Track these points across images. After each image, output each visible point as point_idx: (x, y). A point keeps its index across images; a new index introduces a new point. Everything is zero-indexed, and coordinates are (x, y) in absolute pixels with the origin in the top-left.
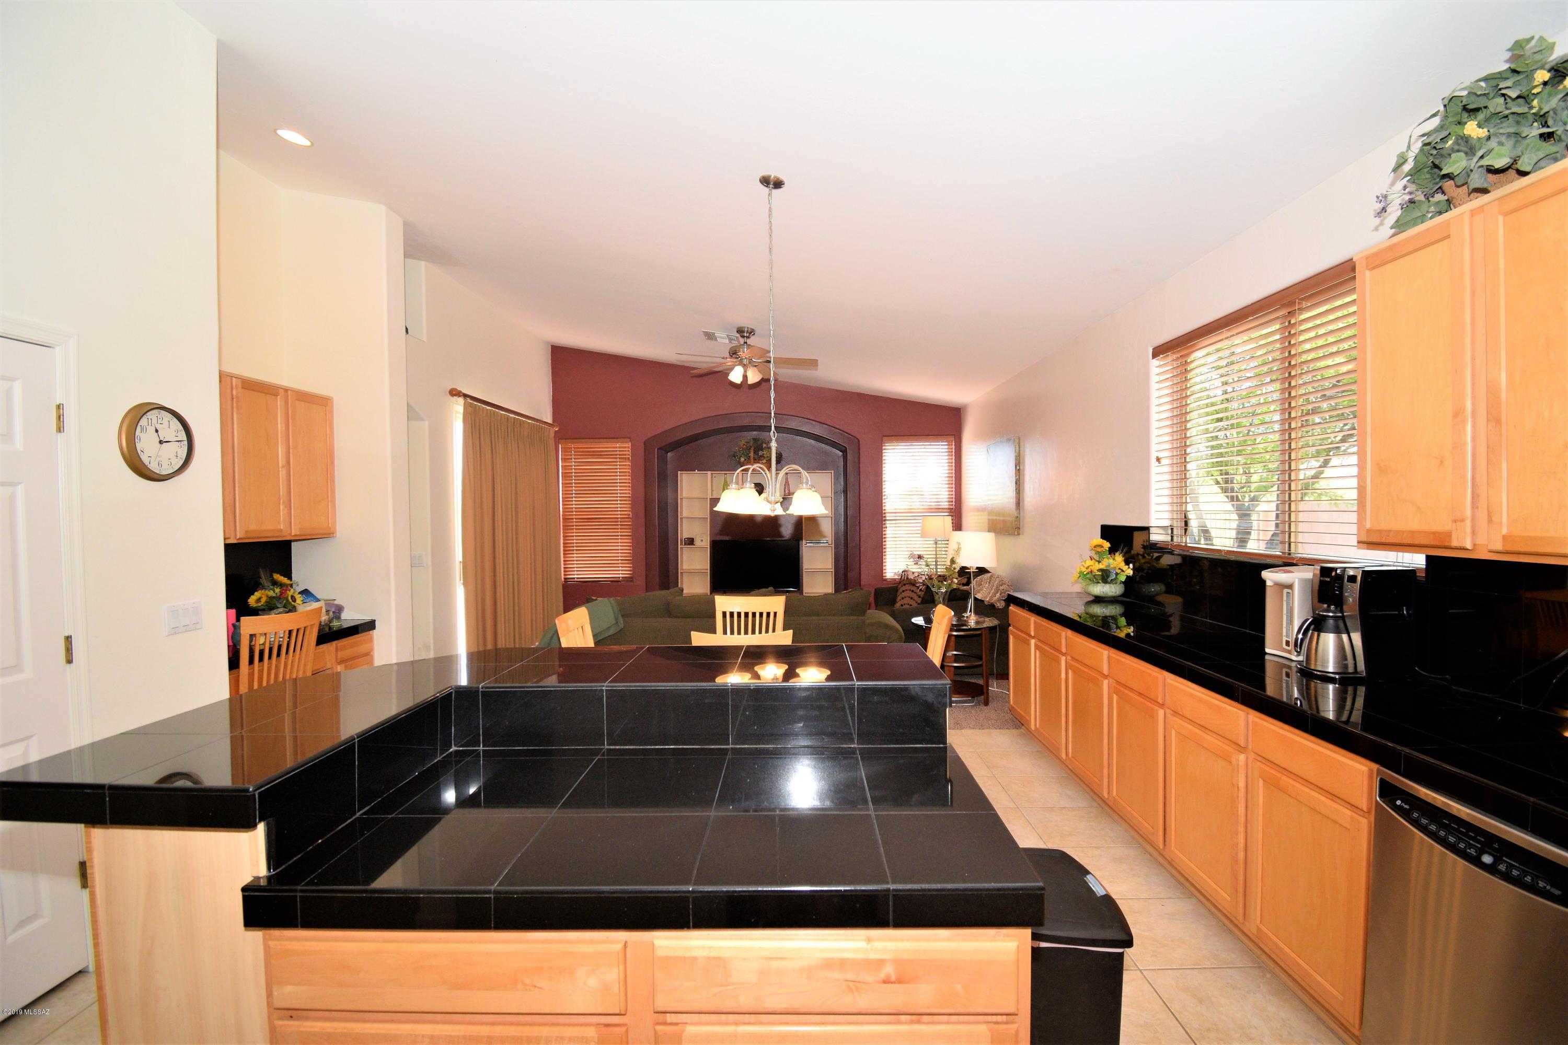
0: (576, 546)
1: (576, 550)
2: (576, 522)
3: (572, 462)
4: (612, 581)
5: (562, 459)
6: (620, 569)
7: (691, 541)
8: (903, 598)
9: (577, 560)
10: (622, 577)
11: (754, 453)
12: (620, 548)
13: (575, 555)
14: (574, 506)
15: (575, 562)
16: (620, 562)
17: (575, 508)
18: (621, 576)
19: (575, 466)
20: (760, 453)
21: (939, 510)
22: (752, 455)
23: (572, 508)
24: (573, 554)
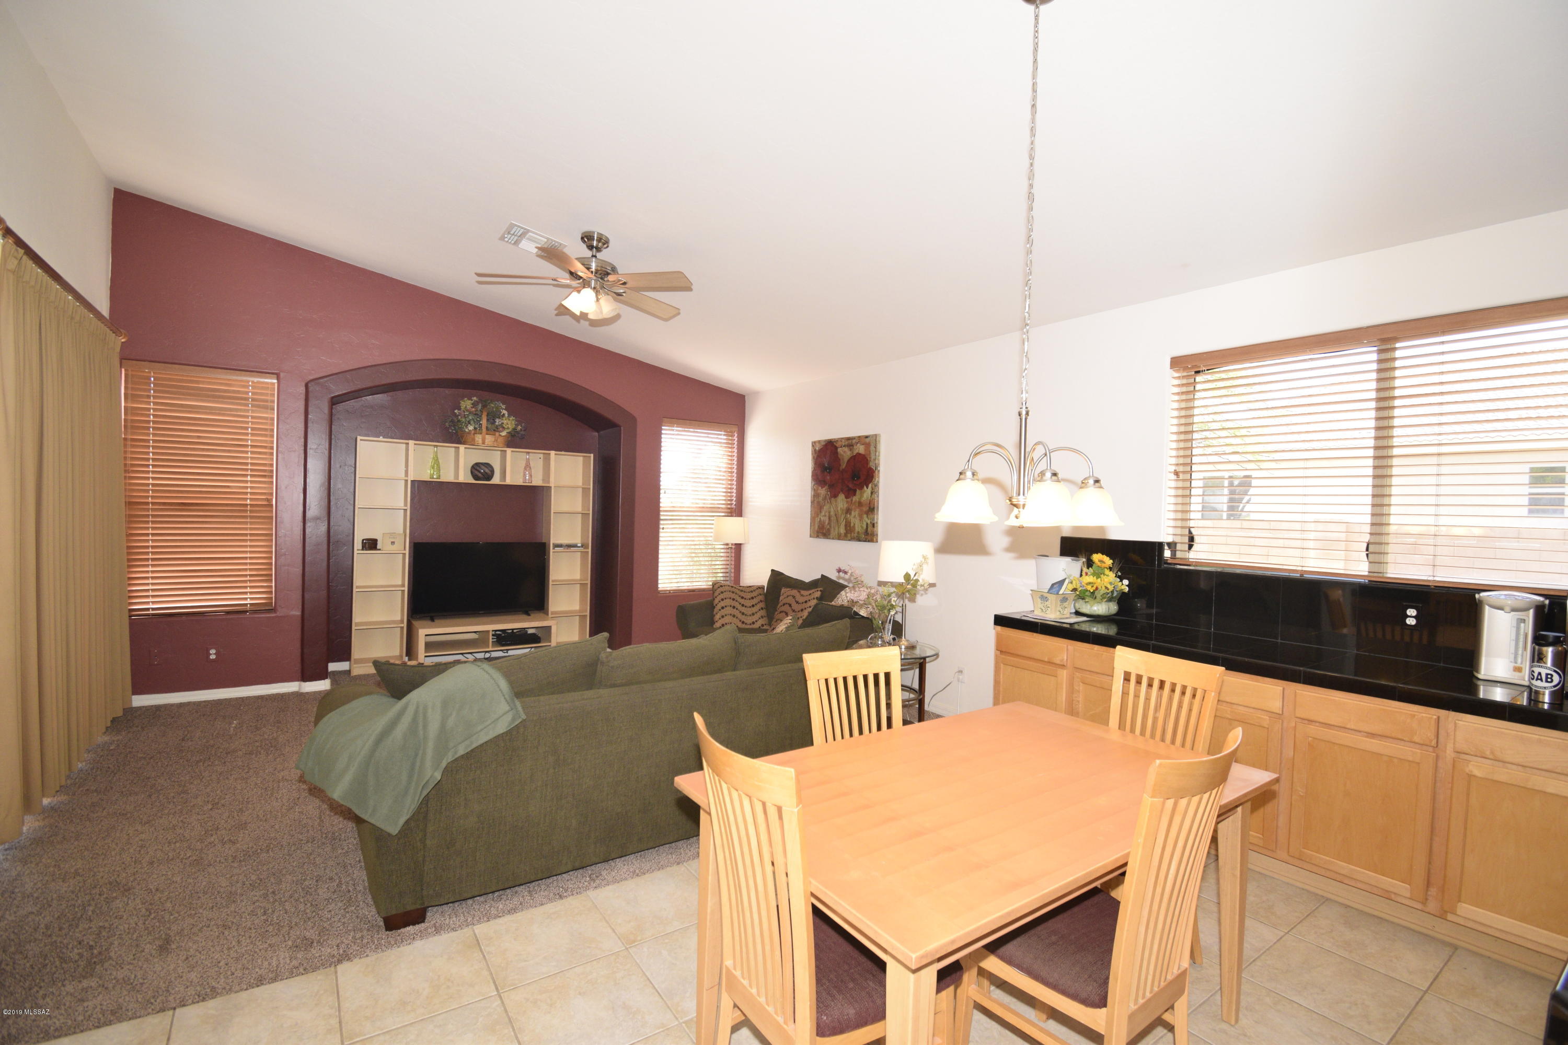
0: (153, 553)
1: (153, 559)
2: (153, 510)
3: (149, 403)
4: (228, 613)
6: (249, 590)
9: (153, 578)
10: (251, 604)
12: (248, 555)
13: (150, 569)
14: (151, 481)
15: (150, 581)
16: (248, 578)
17: (153, 485)
18: (249, 601)
19: (155, 410)
23: (148, 485)
24: (147, 566)
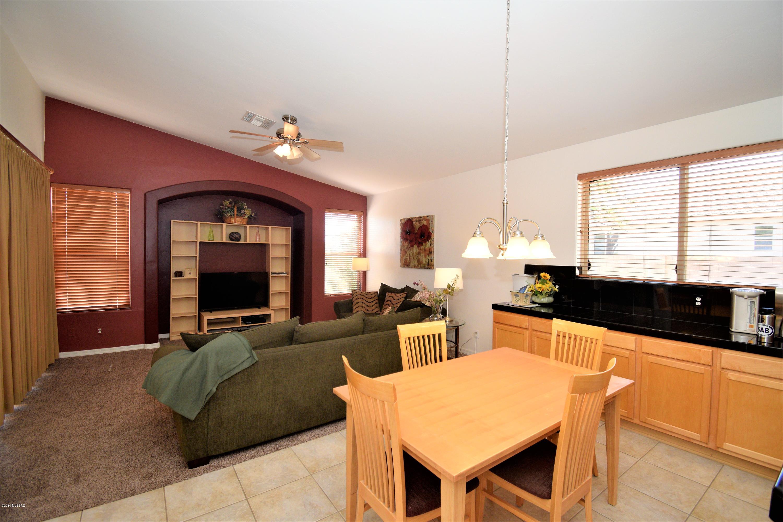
0: (68, 280)
2: (68, 258)
3: (65, 205)
4: (107, 310)
5: (53, 201)
6: (117, 298)
7: (179, 274)
8: (357, 307)
9: (69, 293)
10: (119, 306)
11: (237, 211)
12: (117, 281)
14: (67, 244)
15: (67, 295)
16: (117, 292)
17: (68, 246)
18: (118, 304)
19: (68, 208)
20: (242, 211)
21: (353, 254)
22: (235, 212)
23: (65, 246)
24: (66, 287)
